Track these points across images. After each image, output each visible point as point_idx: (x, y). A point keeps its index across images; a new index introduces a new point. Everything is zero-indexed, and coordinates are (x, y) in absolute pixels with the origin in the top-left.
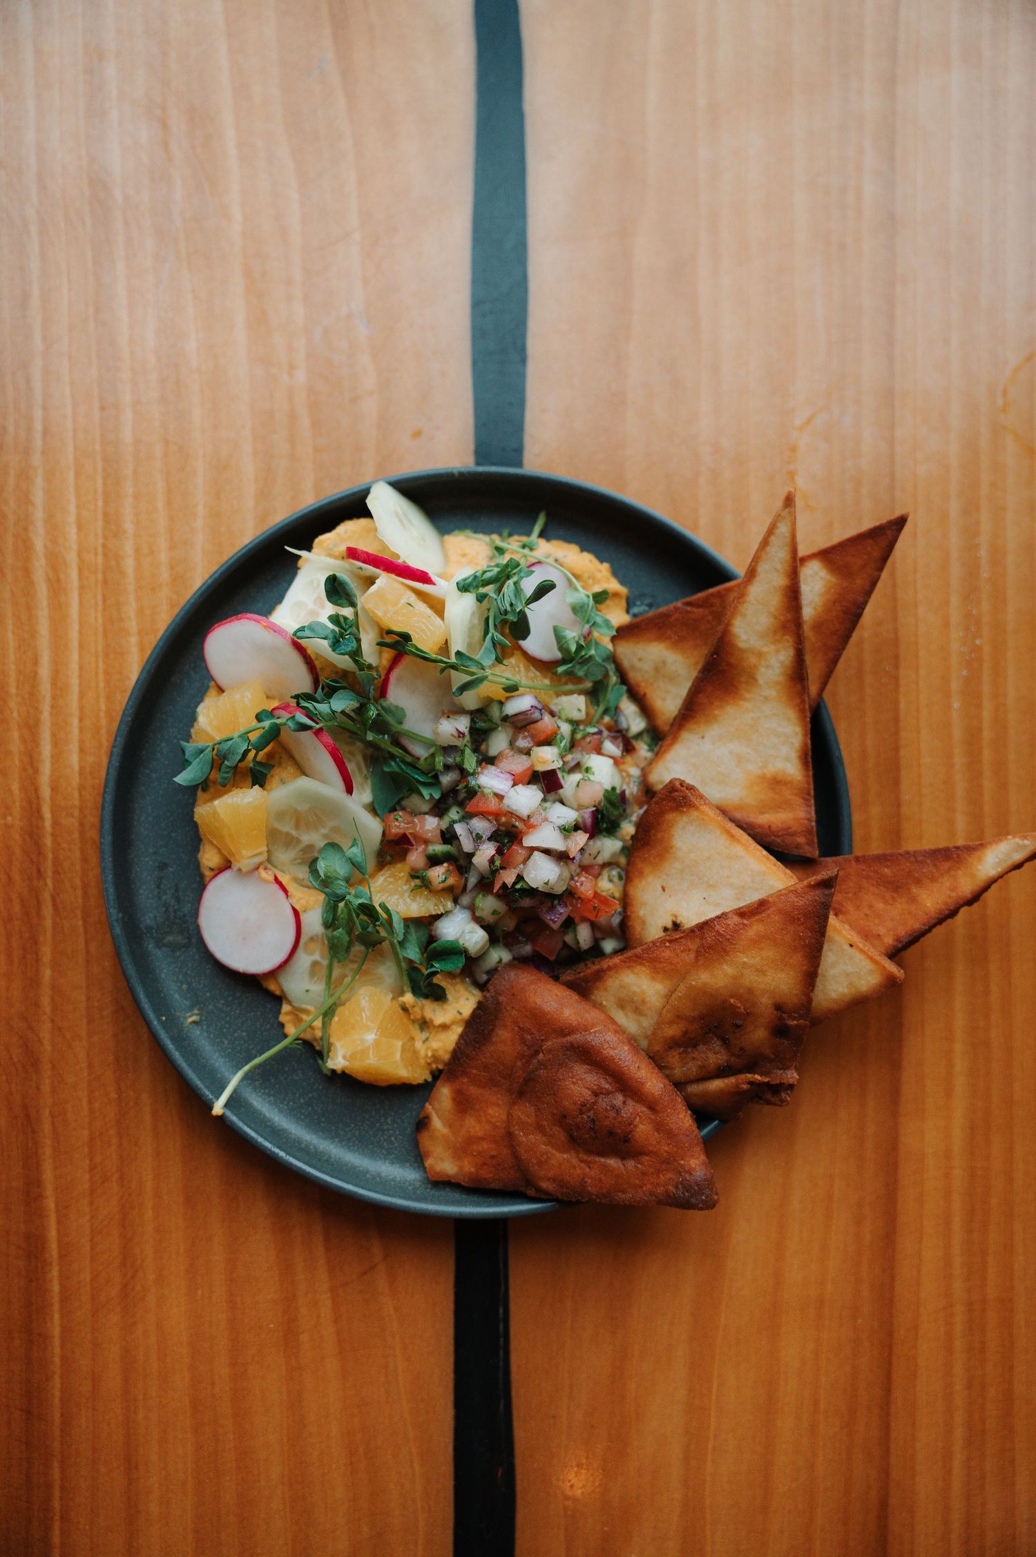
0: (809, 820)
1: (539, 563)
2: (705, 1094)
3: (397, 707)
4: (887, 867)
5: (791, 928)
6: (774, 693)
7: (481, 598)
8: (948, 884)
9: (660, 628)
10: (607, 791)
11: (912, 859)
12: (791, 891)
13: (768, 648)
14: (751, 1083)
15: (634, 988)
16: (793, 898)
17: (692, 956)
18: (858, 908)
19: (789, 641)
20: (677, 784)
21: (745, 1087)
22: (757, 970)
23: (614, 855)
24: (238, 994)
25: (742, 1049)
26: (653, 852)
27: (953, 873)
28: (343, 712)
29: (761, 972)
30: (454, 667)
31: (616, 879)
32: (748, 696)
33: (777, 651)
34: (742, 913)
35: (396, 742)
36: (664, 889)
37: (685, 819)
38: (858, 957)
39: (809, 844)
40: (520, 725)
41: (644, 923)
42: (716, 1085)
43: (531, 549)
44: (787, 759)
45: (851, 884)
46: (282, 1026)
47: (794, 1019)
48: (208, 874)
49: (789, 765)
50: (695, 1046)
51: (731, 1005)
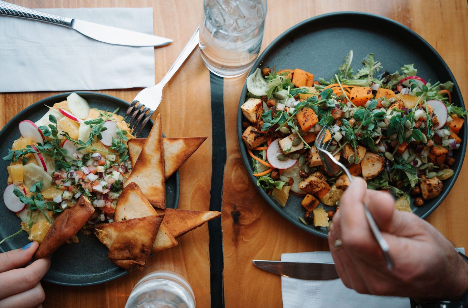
0: (162, 199)
1: (110, 120)
2: (122, 263)
3: (65, 150)
4: (182, 213)
5: (150, 226)
6: (155, 166)
7: (91, 127)
8: (195, 221)
9: (141, 143)
10: (116, 181)
11: (188, 212)
12: (152, 216)
13: (154, 154)
14: (133, 263)
15: (110, 233)
16: (152, 218)
17: (125, 227)
18: (173, 223)
19: (159, 152)
20: (133, 184)
21: (131, 263)
22: (139, 235)
23: (116, 198)
24: (12, 216)
25: (133, 254)
26: (124, 199)
27: (196, 218)
28: (47, 149)
29: (140, 235)
30: (78, 143)
31: (115, 204)
32: (149, 166)
33: (156, 155)
34: (139, 219)
35: (64, 159)
36: (124, 209)
37: (133, 193)
38: (167, 237)
39: (162, 205)
40: (95, 160)
41: (118, 216)
42: (125, 262)
43: (110, 117)
44: (158, 183)
45: (173, 216)
46: (21, 226)
47: (147, 249)
48: (8, 184)
49: (159, 185)
50: (122, 250)
51: (131, 242)
